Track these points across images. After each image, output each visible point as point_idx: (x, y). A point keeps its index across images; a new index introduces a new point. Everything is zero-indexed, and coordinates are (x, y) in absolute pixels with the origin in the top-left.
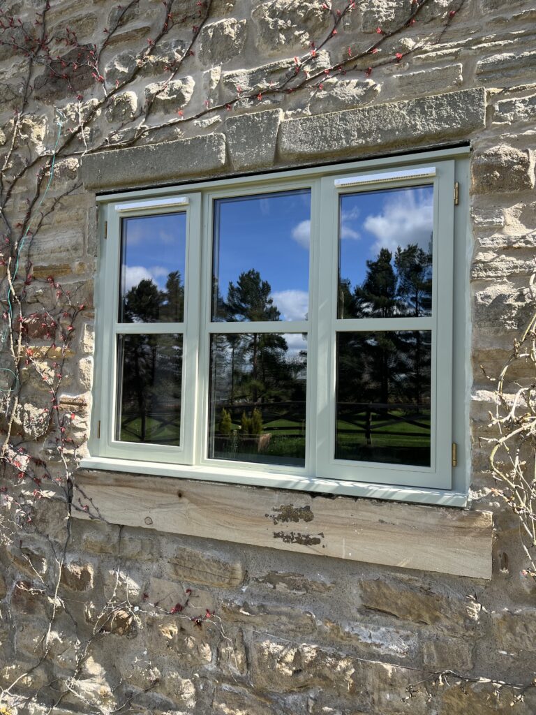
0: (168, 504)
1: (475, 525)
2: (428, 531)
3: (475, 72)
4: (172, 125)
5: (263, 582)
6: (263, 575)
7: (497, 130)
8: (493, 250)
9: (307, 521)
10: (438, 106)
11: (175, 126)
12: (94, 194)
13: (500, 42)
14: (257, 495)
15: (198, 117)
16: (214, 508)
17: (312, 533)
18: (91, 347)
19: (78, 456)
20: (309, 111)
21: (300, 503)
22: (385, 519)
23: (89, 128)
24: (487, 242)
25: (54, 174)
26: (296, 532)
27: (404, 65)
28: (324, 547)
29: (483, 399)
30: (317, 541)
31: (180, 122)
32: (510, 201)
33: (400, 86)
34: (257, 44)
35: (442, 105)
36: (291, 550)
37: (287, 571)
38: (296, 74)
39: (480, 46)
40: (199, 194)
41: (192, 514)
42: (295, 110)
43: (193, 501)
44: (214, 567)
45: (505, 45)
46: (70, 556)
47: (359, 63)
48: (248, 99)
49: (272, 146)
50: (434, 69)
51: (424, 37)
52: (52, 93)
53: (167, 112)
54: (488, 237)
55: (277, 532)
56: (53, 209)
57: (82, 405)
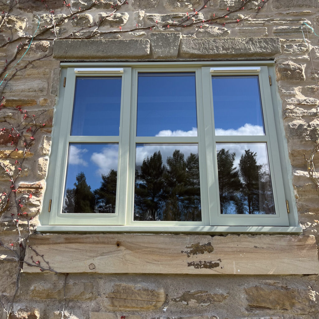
0: (108, 252)
1: (307, 243)
2: (283, 250)
3: (273, 32)
4: (115, 32)
5: (179, 301)
6: (180, 295)
7: (286, 55)
8: (293, 104)
9: (209, 252)
10: (260, 42)
11: (117, 33)
12: (59, 62)
13: (282, 22)
14: (175, 239)
15: (131, 31)
16: (144, 251)
17: (213, 260)
18: (48, 150)
19: (32, 225)
20: (195, 36)
21: (204, 241)
22: (257, 245)
23: (59, 28)
24: (290, 101)
25: (31, 48)
26: (203, 261)
27: (240, 24)
28: (222, 268)
29: (300, 174)
30: (217, 265)
31: (120, 32)
32: (297, 85)
33: (239, 33)
34: (164, 5)
35: (261, 42)
36: (200, 273)
37: (197, 290)
38: (187, 20)
39: (274, 22)
40: (130, 69)
41: (128, 257)
42: (188, 35)
43: (128, 248)
44: (144, 294)
45: (284, 23)
46: (17, 305)
47: (218, 21)
48: (162, 26)
49: (177, 49)
50: (255, 28)
51: (248, 15)
52: (33, 7)
53: (112, 26)
54: (290, 99)
55: (190, 262)
56: (26, 67)
57: (39, 188)
